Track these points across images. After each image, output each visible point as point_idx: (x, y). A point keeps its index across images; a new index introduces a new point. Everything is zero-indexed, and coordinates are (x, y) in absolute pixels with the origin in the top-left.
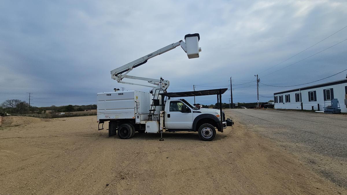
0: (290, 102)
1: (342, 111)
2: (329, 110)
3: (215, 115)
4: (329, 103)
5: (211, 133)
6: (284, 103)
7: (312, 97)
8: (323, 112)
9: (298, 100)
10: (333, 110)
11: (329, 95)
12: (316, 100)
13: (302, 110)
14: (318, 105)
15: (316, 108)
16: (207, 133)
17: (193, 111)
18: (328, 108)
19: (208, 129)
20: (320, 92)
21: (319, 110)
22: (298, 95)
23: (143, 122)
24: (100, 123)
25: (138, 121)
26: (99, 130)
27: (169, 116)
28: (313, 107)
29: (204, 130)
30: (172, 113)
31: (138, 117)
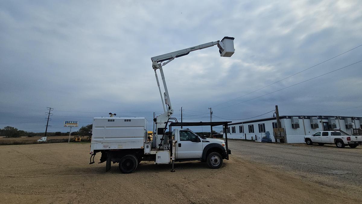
0: (235, 133)
1: (272, 141)
2: (264, 140)
3: (221, 144)
4: (263, 135)
5: (219, 161)
6: (231, 134)
7: (251, 129)
8: (261, 141)
9: (242, 132)
10: (267, 140)
11: (262, 128)
12: (254, 132)
13: (246, 140)
14: (256, 135)
15: (254, 138)
16: (216, 160)
17: (202, 141)
18: (264, 138)
19: (216, 157)
20: (256, 126)
21: (256, 140)
22: (241, 127)
23: (153, 152)
24: (92, 155)
25: (147, 151)
26: (91, 163)
27: (180, 145)
28: (252, 137)
29: (213, 158)
30: (182, 143)
31: (147, 147)
